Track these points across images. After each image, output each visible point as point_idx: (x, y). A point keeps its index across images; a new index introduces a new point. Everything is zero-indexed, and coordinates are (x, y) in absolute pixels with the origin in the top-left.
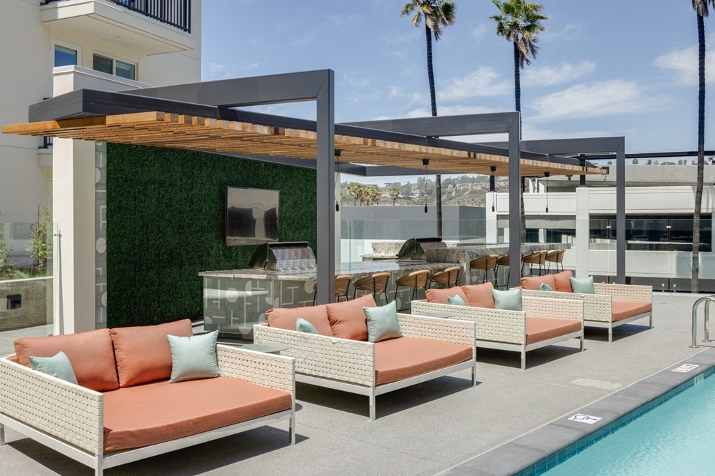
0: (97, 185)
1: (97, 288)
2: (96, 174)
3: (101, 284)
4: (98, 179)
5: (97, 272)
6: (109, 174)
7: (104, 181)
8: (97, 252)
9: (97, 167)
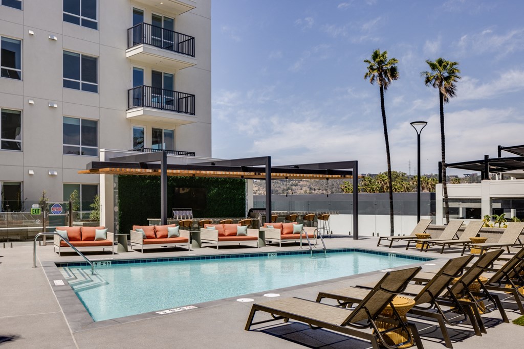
0: (114, 189)
1: (114, 224)
2: (114, 184)
3: (116, 222)
4: (115, 186)
5: (115, 218)
6: (119, 185)
7: (117, 187)
8: (114, 211)
9: (114, 182)
